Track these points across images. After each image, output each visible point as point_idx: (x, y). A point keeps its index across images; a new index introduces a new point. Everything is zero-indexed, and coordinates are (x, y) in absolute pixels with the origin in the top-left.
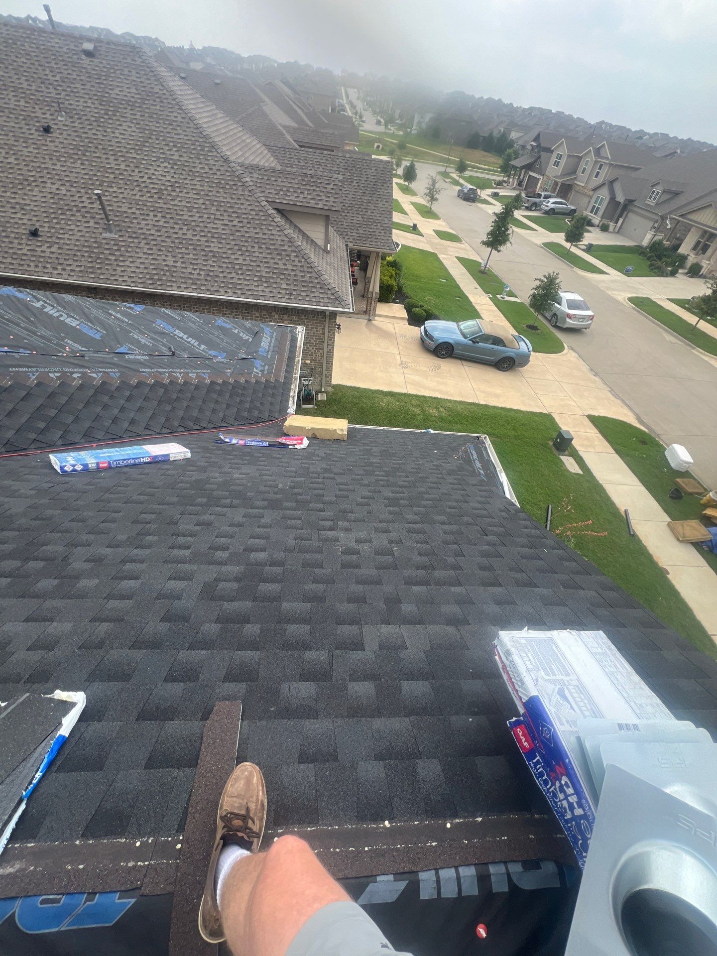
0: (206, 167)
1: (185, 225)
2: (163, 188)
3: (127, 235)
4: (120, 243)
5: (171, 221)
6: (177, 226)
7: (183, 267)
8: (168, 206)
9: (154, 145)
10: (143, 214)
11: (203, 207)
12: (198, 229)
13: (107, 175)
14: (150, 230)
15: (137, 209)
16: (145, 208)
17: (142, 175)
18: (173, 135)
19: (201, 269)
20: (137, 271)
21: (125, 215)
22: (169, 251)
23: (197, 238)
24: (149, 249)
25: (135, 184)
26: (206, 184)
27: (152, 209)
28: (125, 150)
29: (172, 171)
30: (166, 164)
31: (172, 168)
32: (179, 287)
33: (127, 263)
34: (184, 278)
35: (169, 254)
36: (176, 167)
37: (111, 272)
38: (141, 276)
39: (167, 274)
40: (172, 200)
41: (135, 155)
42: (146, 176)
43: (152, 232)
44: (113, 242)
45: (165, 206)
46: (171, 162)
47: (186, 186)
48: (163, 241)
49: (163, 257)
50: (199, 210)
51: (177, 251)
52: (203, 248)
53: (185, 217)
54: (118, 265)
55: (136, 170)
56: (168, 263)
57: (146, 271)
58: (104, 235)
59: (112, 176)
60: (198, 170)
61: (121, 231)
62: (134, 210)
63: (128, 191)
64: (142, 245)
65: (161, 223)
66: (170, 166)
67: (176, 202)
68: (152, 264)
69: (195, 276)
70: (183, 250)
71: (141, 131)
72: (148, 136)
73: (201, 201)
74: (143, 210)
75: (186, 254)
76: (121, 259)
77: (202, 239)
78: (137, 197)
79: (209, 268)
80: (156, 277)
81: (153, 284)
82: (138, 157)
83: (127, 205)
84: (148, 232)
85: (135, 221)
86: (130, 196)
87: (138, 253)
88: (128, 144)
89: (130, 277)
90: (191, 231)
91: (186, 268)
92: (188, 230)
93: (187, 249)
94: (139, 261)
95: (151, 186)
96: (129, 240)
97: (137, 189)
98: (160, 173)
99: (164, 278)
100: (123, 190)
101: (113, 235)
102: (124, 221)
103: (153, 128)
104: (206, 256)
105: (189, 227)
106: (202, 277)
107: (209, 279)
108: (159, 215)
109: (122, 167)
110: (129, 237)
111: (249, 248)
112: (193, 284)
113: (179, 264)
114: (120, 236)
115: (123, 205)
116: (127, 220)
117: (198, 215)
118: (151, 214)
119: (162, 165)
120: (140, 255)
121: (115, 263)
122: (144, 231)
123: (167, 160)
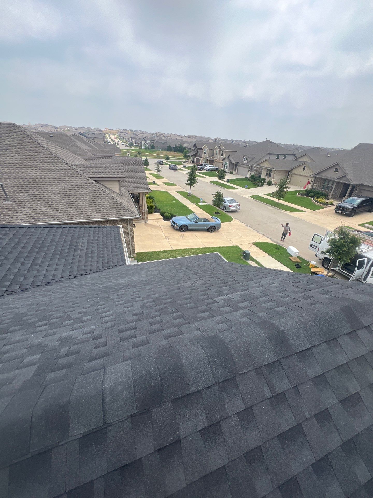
0: (57, 167)
1: (49, 192)
2: (35, 178)
3: (18, 201)
4: (14, 205)
5: (42, 192)
6: (45, 194)
7: (50, 211)
8: (39, 185)
9: (29, 161)
10: (26, 191)
11: (58, 184)
12: (56, 193)
13: (4, 176)
14: (30, 197)
15: (22, 189)
16: (27, 188)
17: (23, 174)
18: (38, 157)
19: (60, 211)
20: (25, 216)
21: (15, 192)
22: (42, 205)
23: (57, 197)
24: (31, 205)
25: (20, 178)
26: (58, 174)
27: (31, 188)
28: (13, 165)
29: (40, 171)
30: (36, 168)
31: (39, 170)
32: (49, 220)
33: (19, 214)
34: (52, 215)
35: (42, 206)
36: (41, 169)
37: (10, 219)
38: (28, 218)
39: (43, 215)
40: (41, 183)
41: (19, 166)
42: (26, 174)
43: (32, 198)
44: (10, 205)
45: (37, 186)
46: (38, 167)
47: (48, 176)
48: (38, 201)
49: (40, 208)
50: (56, 185)
51: (46, 204)
52: (61, 201)
53: (49, 189)
54: (13, 215)
55: (20, 172)
56: (42, 210)
57: (30, 216)
58: (4, 203)
59: (7, 176)
60: (53, 169)
61: (14, 199)
62: (21, 189)
63: (17, 181)
64: (27, 204)
65: (36, 193)
66: (38, 169)
67: (43, 183)
68: (33, 212)
69: (58, 214)
70: (50, 203)
71: (21, 156)
72: (25, 158)
73: (57, 181)
74: (25, 189)
75: (52, 205)
76: (15, 212)
77: (59, 197)
78: (22, 184)
79: (65, 209)
80: (36, 218)
81: (35, 221)
82: (20, 167)
83: (16, 188)
84: (30, 198)
85: (21, 194)
86: (17, 184)
87: (25, 208)
88: (15, 162)
89: (21, 220)
90: (53, 195)
91: (52, 211)
92: (51, 194)
93: (52, 202)
94: (26, 211)
95: (29, 178)
96: (19, 203)
97: (21, 180)
98: (33, 172)
99: (41, 217)
100: (13, 182)
101: (9, 202)
102: (15, 195)
103: (28, 155)
104: (62, 204)
105: (51, 193)
106: (62, 214)
107: (65, 214)
108: (35, 190)
109: (12, 172)
110: (19, 202)
111: (84, 198)
112: (57, 217)
113: (48, 210)
114: (14, 202)
115: (14, 188)
116: (17, 194)
117: (56, 187)
118: (31, 190)
119: (34, 169)
120: (26, 209)
121: (12, 215)
122: (27, 198)
123: (36, 167)
